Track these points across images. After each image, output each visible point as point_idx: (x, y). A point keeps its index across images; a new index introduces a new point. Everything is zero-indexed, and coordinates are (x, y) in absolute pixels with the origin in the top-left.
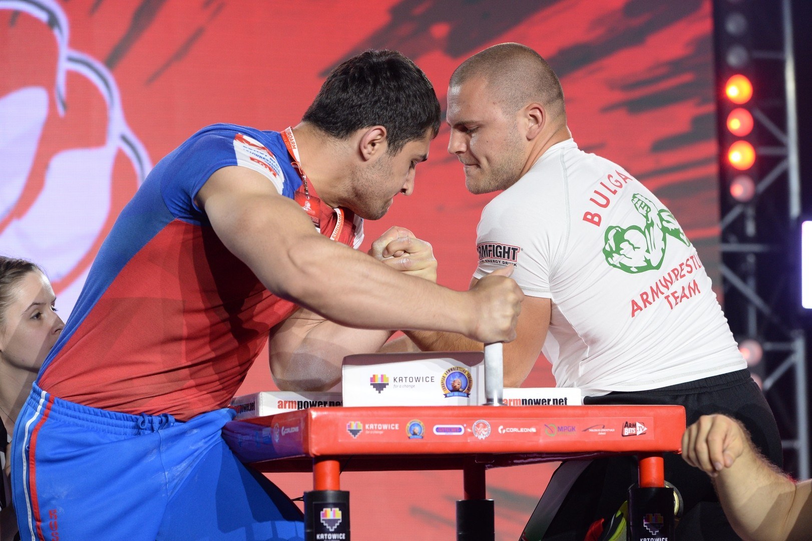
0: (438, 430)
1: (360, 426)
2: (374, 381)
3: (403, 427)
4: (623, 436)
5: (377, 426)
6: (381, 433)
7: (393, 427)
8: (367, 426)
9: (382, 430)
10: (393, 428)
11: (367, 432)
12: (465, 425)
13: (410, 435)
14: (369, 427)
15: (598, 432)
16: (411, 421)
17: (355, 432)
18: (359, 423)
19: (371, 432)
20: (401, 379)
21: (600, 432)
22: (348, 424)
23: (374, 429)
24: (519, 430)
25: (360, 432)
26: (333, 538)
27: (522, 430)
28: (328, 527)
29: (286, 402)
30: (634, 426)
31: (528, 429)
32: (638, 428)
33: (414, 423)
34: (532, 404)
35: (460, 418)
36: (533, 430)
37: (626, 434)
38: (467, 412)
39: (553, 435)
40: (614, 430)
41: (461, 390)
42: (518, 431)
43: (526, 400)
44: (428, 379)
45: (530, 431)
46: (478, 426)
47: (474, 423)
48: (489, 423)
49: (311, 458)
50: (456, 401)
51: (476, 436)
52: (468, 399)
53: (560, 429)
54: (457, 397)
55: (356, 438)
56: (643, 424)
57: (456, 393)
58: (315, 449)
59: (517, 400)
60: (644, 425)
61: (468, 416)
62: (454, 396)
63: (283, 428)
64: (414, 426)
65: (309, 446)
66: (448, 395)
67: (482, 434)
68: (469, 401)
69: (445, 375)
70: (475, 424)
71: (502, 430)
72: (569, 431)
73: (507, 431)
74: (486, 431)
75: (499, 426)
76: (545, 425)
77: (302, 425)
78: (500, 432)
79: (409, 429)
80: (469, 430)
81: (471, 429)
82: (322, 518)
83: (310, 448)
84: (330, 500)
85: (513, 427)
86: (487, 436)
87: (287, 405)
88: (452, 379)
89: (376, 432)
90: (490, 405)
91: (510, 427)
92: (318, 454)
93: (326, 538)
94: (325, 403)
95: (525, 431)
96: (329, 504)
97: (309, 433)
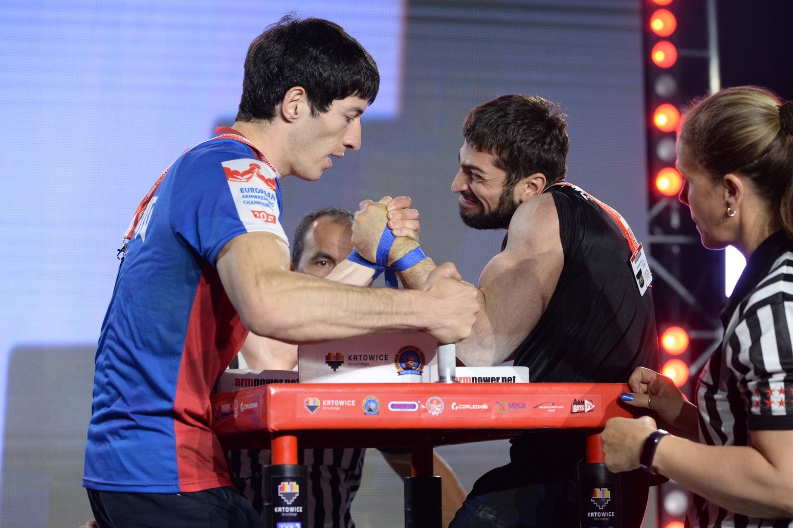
0: (393, 406)
1: (318, 403)
2: (330, 360)
3: (359, 403)
4: (572, 413)
5: (334, 403)
6: (338, 409)
7: (349, 403)
8: (324, 403)
9: (339, 406)
10: (349, 405)
11: (324, 408)
12: (419, 402)
13: (366, 411)
14: (326, 403)
15: (547, 409)
16: (367, 397)
17: (312, 408)
18: (317, 399)
19: (328, 408)
20: (355, 357)
21: (550, 409)
22: (305, 401)
23: (331, 406)
24: (472, 406)
25: (318, 408)
26: (291, 511)
27: (474, 407)
28: (285, 501)
29: (243, 380)
30: (583, 403)
31: (480, 406)
32: (586, 406)
33: (369, 399)
34: (482, 381)
35: (415, 395)
36: (485, 407)
37: (574, 411)
38: (421, 389)
39: (503, 412)
40: (563, 407)
41: (413, 368)
42: (471, 408)
43: (476, 378)
44: (381, 358)
45: (482, 408)
46: (431, 402)
47: (427, 400)
48: (442, 400)
49: (271, 433)
50: (409, 378)
51: (430, 412)
52: (420, 377)
53: (512, 406)
54: (410, 375)
55: (313, 414)
56: (591, 401)
57: (409, 371)
58: (273, 425)
59: (467, 378)
60: (592, 403)
61: (421, 392)
62: (407, 374)
63: (242, 404)
64: (370, 403)
65: (268, 421)
66: (401, 373)
67: (435, 411)
68: (421, 379)
69: (399, 354)
70: (429, 400)
71: (455, 406)
72: (520, 408)
73: (460, 408)
74: (439, 408)
75: (452, 403)
76: (497, 402)
77: (261, 401)
78: (453, 408)
79: (364, 406)
80: (423, 407)
81: (425, 406)
82: (279, 492)
83: (268, 424)
84: (288, 474)
85: (466, 404)
86: (440, 412)
87: (244, 382)
88: (405, 357)
89: (332, 408)
90: (443, 383)
91: (462, 404)
92: (277, 430)
93: (283, 511)
94: (281, 381)
95: (477, 408)
96: (287, 478)
97: (268, 409)
